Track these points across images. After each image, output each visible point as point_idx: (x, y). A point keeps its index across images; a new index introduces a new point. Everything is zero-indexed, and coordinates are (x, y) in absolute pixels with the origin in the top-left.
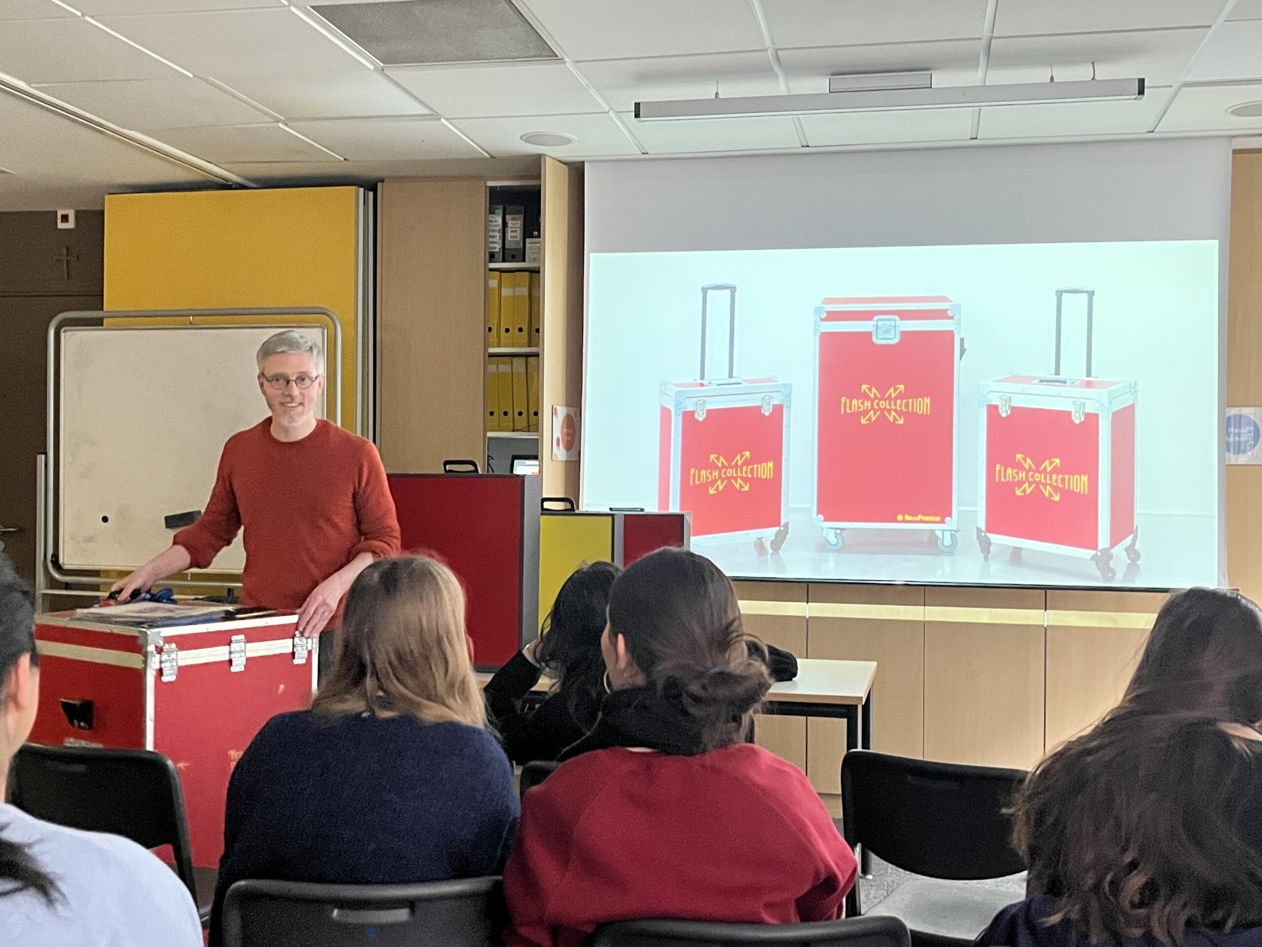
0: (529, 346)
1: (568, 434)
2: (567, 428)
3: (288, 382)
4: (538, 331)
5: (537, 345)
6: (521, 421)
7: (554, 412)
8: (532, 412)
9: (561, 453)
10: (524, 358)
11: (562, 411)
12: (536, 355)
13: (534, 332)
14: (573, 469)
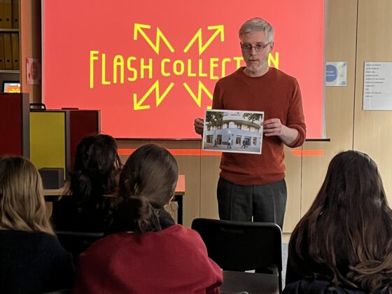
0: (13, 28)
1: (34, 72)
2: (34, 68)
3: (251, 48)
4: (17, 20)
5: (18, 28)
6: (8, 65)
7: (27, 61)
8: (14, 60)
9: (31, 81)
10: (9, 34)
11: (31, 61)
12: (17, 33)
13: (15, 21)
14: (38, 88)
